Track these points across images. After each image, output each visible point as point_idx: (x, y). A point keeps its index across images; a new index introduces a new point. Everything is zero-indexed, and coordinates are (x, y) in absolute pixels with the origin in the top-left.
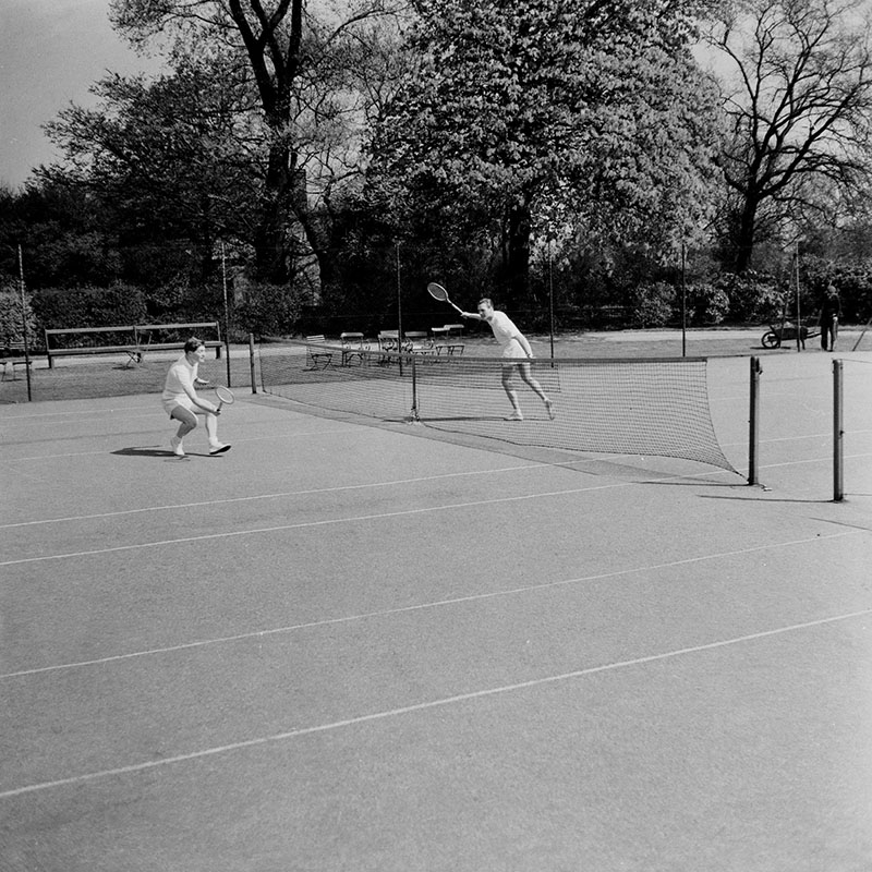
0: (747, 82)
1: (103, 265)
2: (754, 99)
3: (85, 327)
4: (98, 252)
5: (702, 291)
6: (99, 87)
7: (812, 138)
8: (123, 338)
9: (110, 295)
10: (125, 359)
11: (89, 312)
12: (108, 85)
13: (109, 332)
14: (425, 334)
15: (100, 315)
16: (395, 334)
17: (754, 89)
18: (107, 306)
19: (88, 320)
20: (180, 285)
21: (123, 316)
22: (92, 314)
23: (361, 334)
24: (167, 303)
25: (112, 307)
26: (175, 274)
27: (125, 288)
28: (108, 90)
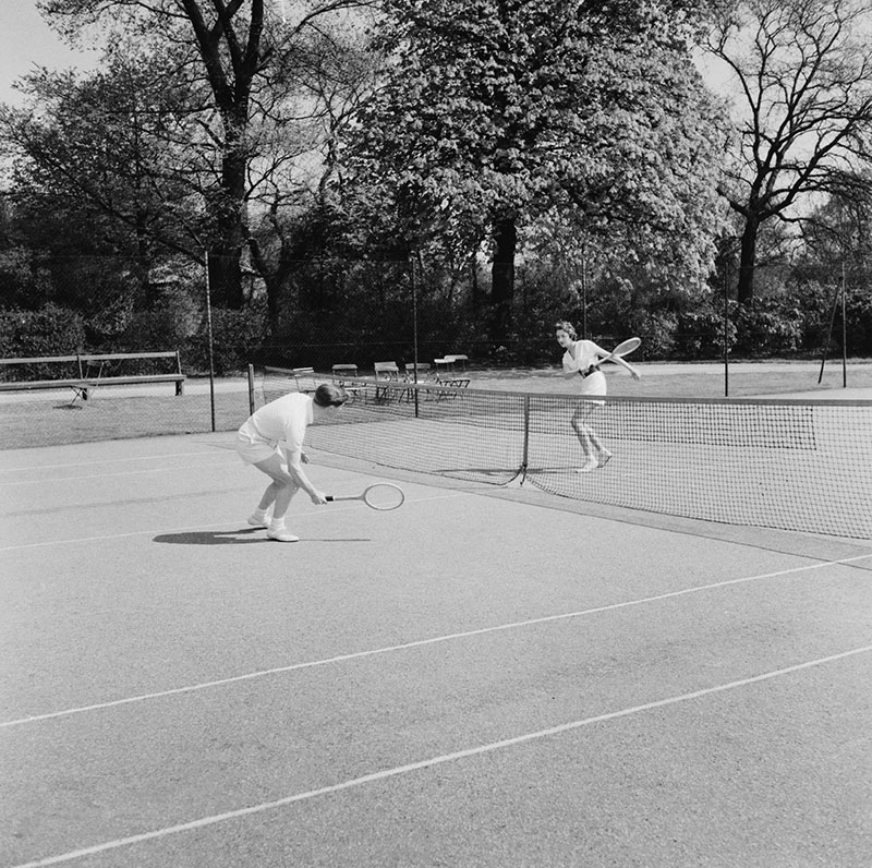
0: (747, 93)
1: (31, 285)
2: (756, 111)
3: (11, 357)
4: (26, 270)
5: (708, 319)
6: (24, 83)
7: (819, 154)
8: (57, 371)
9: (42, 320)
10: (69, 395)
11: (17, 340)
12: (33, 81)
13: (40, 363)
14: (428, 366)
15: (31, 343)
16: (392, 366)
17: (755, 101)
18: (37, 333)
19: (15, 350)
20: (123, 308)
21: (57, 344)
22: (21, 342)
23: (354, 366)
24: (108, 330)
25: (44, 334)
26: (117, 297)
27: (60, 312)
28: (32, 87)
